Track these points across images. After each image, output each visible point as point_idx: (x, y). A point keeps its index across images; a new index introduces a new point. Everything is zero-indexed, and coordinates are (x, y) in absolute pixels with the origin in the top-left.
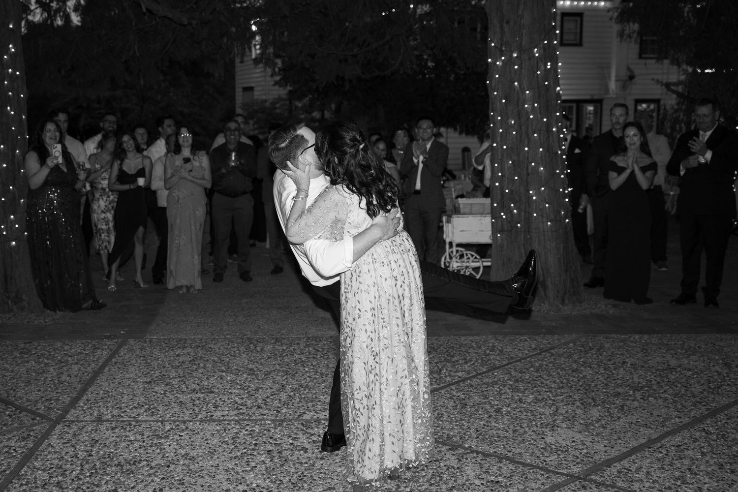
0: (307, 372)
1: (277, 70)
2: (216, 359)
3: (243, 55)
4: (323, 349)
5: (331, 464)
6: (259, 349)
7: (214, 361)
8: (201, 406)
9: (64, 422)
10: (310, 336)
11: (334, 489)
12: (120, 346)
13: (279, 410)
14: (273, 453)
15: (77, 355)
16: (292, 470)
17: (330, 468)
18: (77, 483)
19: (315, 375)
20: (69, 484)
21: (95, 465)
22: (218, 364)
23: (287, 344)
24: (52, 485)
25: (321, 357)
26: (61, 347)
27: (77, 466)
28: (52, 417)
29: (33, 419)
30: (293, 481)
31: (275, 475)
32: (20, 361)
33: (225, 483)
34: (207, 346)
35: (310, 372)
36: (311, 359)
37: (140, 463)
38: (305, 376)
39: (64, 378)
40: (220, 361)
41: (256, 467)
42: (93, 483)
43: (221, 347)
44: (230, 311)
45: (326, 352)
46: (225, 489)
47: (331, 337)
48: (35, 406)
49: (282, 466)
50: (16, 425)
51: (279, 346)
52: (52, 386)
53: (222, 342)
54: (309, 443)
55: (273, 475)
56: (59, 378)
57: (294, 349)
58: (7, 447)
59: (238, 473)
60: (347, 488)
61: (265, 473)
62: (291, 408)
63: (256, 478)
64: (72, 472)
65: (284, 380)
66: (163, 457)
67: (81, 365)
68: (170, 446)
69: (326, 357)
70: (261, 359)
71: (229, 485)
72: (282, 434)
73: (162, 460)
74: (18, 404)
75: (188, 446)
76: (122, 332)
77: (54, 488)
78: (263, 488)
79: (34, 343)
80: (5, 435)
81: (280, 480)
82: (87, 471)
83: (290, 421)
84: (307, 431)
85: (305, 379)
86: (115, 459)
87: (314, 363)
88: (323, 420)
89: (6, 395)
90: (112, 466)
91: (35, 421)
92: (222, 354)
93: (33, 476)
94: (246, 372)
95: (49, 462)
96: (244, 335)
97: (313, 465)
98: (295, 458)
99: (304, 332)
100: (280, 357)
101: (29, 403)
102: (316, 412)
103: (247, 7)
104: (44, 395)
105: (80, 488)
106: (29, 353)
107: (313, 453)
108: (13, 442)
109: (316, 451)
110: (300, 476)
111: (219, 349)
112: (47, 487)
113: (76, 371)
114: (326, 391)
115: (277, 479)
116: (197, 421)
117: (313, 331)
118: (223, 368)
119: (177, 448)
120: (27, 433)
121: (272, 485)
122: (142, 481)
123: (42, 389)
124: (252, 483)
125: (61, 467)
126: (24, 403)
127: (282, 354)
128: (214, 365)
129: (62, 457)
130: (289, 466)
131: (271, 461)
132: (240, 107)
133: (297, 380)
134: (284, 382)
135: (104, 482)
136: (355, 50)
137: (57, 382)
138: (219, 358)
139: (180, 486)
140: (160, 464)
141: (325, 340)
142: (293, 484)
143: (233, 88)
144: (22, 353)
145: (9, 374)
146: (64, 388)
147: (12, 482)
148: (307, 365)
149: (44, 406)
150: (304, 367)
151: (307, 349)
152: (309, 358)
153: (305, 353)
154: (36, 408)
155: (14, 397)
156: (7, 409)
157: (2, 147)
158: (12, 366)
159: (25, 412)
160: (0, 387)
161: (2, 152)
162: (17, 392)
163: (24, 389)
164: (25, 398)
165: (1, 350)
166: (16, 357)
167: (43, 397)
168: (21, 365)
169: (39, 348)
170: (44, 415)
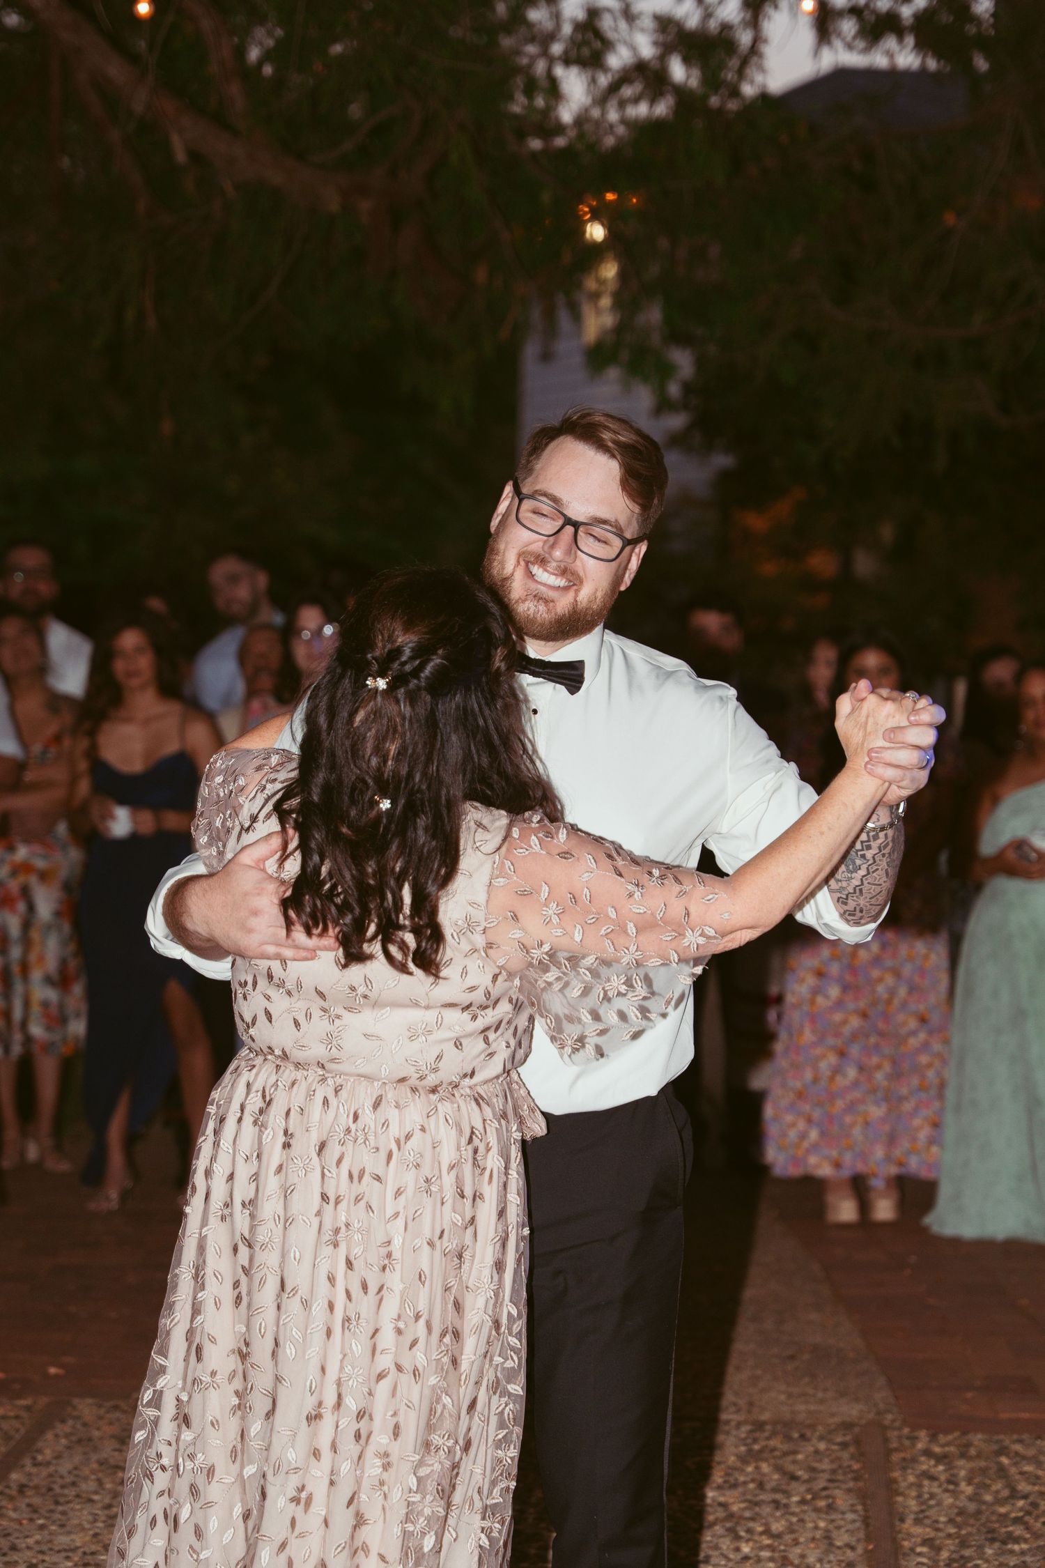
1: (674, 390)
3: (551, 331)
4: (813, 1470)
10: (765, 1416)
12: (42, 1424)
25: (803, 1502)
36: (766, 1510)
45: (821, 1483)
47: (847, 1426)
69: (822, 1503)
76: (53, 1370)
87: (777, 1527)
99: (742, 1402)
117: (776, 1401)
141: (821, 1438)
148: (749, 1531)
150: (737, 1538)
151: (750, 1469)
152: (757, 1504)
153: (745, 1483)
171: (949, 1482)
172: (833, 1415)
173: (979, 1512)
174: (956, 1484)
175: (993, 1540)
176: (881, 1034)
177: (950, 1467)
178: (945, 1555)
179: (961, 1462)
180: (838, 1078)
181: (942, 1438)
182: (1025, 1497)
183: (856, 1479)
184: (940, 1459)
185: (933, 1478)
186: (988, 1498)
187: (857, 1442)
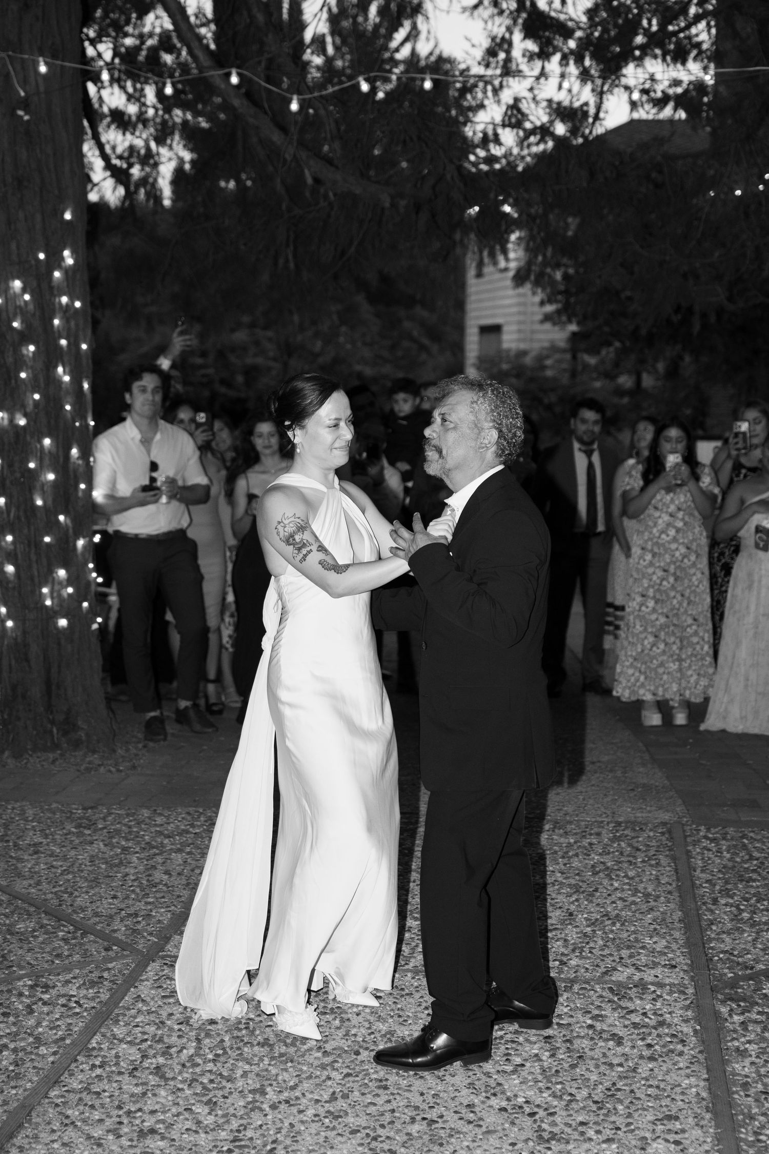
0: (617, 889)
4: (648, 846)
5: (668, 1072)
8: (414, 944)
9: (163, 958)
10: (621, 819)
11: (677, 1118)
13: (565, 959)
14: (556, 1041)
15: (180, 834)
16: (594, 1077)
17: (668, 1078)
18: (191, 1070)
19: (633, 895)
20: (177, 1071)
21: (222, 1041)
23: (576, 834)
24: (147, 1072)
25: (643, 861)
26: (149, 818)
27: (189, 1040)
28: (140, 947)
29: (107, 949)
30: (596, 1098)
31: (561, 1083)
32: (77, 841)
33: (465, 1092)
35: (623, 890)
36: (625, 865)
37: (305, 1044)
38: (613, 898)
39: (158, 875)
41: (523, 1065)
42: (221, 1074)
45: (652, 853)
46: (466, 1103)
47: (664, 824)
48: (108, 925)
49: (573, 1066)
50: (76, 957)
51: (561, 836)
52: (138, 890)
54: (625, 1027)
55: (558, 1083)
56: (150, 875)
57: (591, 844)
58: (63, 996)
59: (488, 1075)
60: (703, 1118)
61: (540, 1077)
62: (589, 958)
63: (524, 1087)
64: (180, 1051)
65: (573, 903)
66: (347, 1034)
67: (189, 853)
68: (358, 1015)
69: (653, 862)
71: (472, 1097)
72: (573, 1006)
73: (344, 1041)
74: (78, 919)
75: (392, 1017)
77: (151, 1077)
78: (538, 1106)
79: (100, 808)
80: (59, 974)
81: (571, 1094)
82: (207, 1051)
83: (587, 982)
84: (621, 1003)
85: (613, 902)
86: (257, 1032)
87: (631, 874)
88: (652, 984)
90: (252, 1046)
91: (110, 953)
93: (114, 1052)
95: (139, 1029)
97: (634, 1070)
98: (597, 1053)
99: (609, 812)
100: (563, 857)
101: (97, 919)
102: (637, 968)
103: (502, 170)
104: (123, 906)
105: (197, 1081)
106: (93, 827)
107: (633, 1047)
108: (74, 988)
109: (640, 1043)
110: (609, 1090)
112: (137, 1074)
113: (180, 865)
114: (655, 929)
115: (564, 1091)
116: (408, 971)
117: (626, 811)
119: (372, 1019)
120: (96, 974)
121: (555, 1103)
122: (310, 1077)
123: (119, 894)
124: (516, 1096)
125: (160, 1040)
126: (89, 919)
127: (567, 853)
129: (162, 1023)
130: (587, 1069)
131: (553, 1056)
132: (474, 365)
133: (598, 905)
134: (573, 907)
135: (239, 1072)
136: (717, 254)
137: (144, 882)
139: (380, 1092)
140: (341, 1048)
141: (651, 830)
142: (596, 1102)
143: (460, 328)
144: (79, 826)
145: (60, 863)
146: (158, 895)
147: (76, 1061)
148: (617, 876)
149: (126, 926)
150: (612, 879)
151: (615, 845)
152: (620, 862)
153: (613, 852)
154: (111, 928)
155: (71, 905)
156: (58, 927)
157: (47, 442)
158: (64, 849)
159: (91, 934)
160: (45, 886)
161: (46, 451)
162: (76, 897)
163: (87, 892)
164: (90, 909)
165: (43, 819)
166: (70, 833)
167: (122, 910)
168: (80, 848)
169: (110, 818)
170: (126, 943)
171: (718, 852)
172: (656, 818)
173: (735, 867)
174: (721, 853)
175: (742, 881)
176: (675, 625)
177: (717, 844)
178: (718, 887)
179: (724, 842)
180: (654, 649)
181: (713, 830)
182: (757, 859)
183: (670, 850)
184: (712, 840)
185: (709, 850)
186: (738, 860)
187: (670, 832)
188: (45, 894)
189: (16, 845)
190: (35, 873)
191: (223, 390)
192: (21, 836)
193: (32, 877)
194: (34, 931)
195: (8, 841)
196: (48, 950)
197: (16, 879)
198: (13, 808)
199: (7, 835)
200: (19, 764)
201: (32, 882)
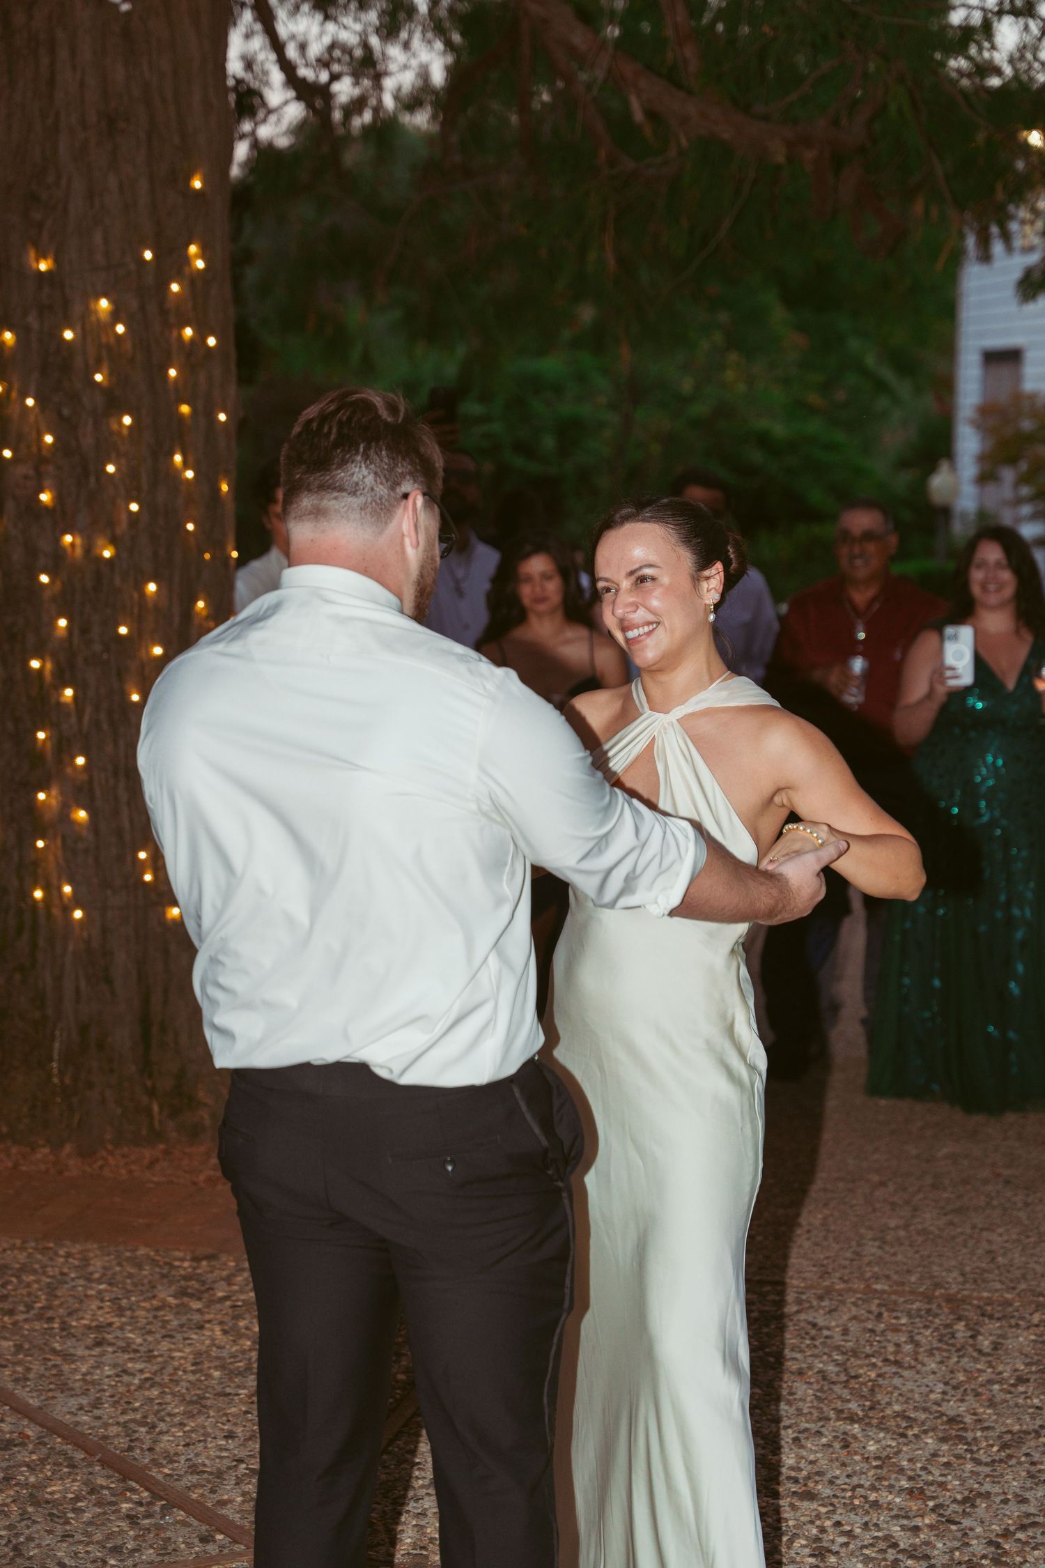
2: (831, 1368)
6: (985, 1344)
7: (823, 1375)
22: (837, 1388)
29: (204, 1540)
32: (175, 1323)
34: (803, 1316)
40: (843, 1378)
43: (854, 1327)
44: (891, 1187)
48: (213, 1491)
50: (148, 1555)
53: (855, 1304)
70: (991, 1382)
74: (160, 1477)
79: (224, 1258)
89: (123, 1442)
91: (212, 1549)
92: (855, 1353)
94: (934, 1429)
96: (937, 1285)
101: (194, 1479)
106: (206, 1295)
111: (845, 1332)
118: (853, 1406)
123: (239, 1430)
126: (180, 1477)
128: (821, 1390)
138: (843, 1366)
144: (182, 1293)
145: (139, 1366)
149: (244, 1494)
154: (216, 1497)
155: (151, 1450)
156: (123, 1494)
157: (152, 587)
158: (150, 1338)
159: (180, 1508)
160: (107, 1410)
161: (150, 605)
162: (161, 1433)
163: (182, 1424)
164: (182, 1459)
165: (119, 1278)
166: (164, 1306)
167: (241, 1461)
168: (179, 1336)
169: (239, 1279)
170: (241, 1527)
188: (106, 1426)
189: (64, 1327)
190: (93, 1383)
191: (519, 462)
192: (76, 1311)
193: (85, 1393)
194: (78, 1498)
195: (51, 1320)
196: (98, 1537)
197: (58, 1394)
198: (68, 1255)
199: (49, 1307)
200: (88, 1169)
201: (84, 1401)
